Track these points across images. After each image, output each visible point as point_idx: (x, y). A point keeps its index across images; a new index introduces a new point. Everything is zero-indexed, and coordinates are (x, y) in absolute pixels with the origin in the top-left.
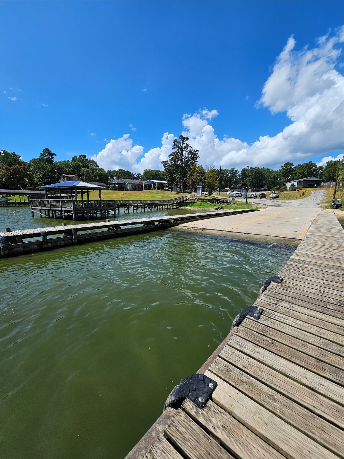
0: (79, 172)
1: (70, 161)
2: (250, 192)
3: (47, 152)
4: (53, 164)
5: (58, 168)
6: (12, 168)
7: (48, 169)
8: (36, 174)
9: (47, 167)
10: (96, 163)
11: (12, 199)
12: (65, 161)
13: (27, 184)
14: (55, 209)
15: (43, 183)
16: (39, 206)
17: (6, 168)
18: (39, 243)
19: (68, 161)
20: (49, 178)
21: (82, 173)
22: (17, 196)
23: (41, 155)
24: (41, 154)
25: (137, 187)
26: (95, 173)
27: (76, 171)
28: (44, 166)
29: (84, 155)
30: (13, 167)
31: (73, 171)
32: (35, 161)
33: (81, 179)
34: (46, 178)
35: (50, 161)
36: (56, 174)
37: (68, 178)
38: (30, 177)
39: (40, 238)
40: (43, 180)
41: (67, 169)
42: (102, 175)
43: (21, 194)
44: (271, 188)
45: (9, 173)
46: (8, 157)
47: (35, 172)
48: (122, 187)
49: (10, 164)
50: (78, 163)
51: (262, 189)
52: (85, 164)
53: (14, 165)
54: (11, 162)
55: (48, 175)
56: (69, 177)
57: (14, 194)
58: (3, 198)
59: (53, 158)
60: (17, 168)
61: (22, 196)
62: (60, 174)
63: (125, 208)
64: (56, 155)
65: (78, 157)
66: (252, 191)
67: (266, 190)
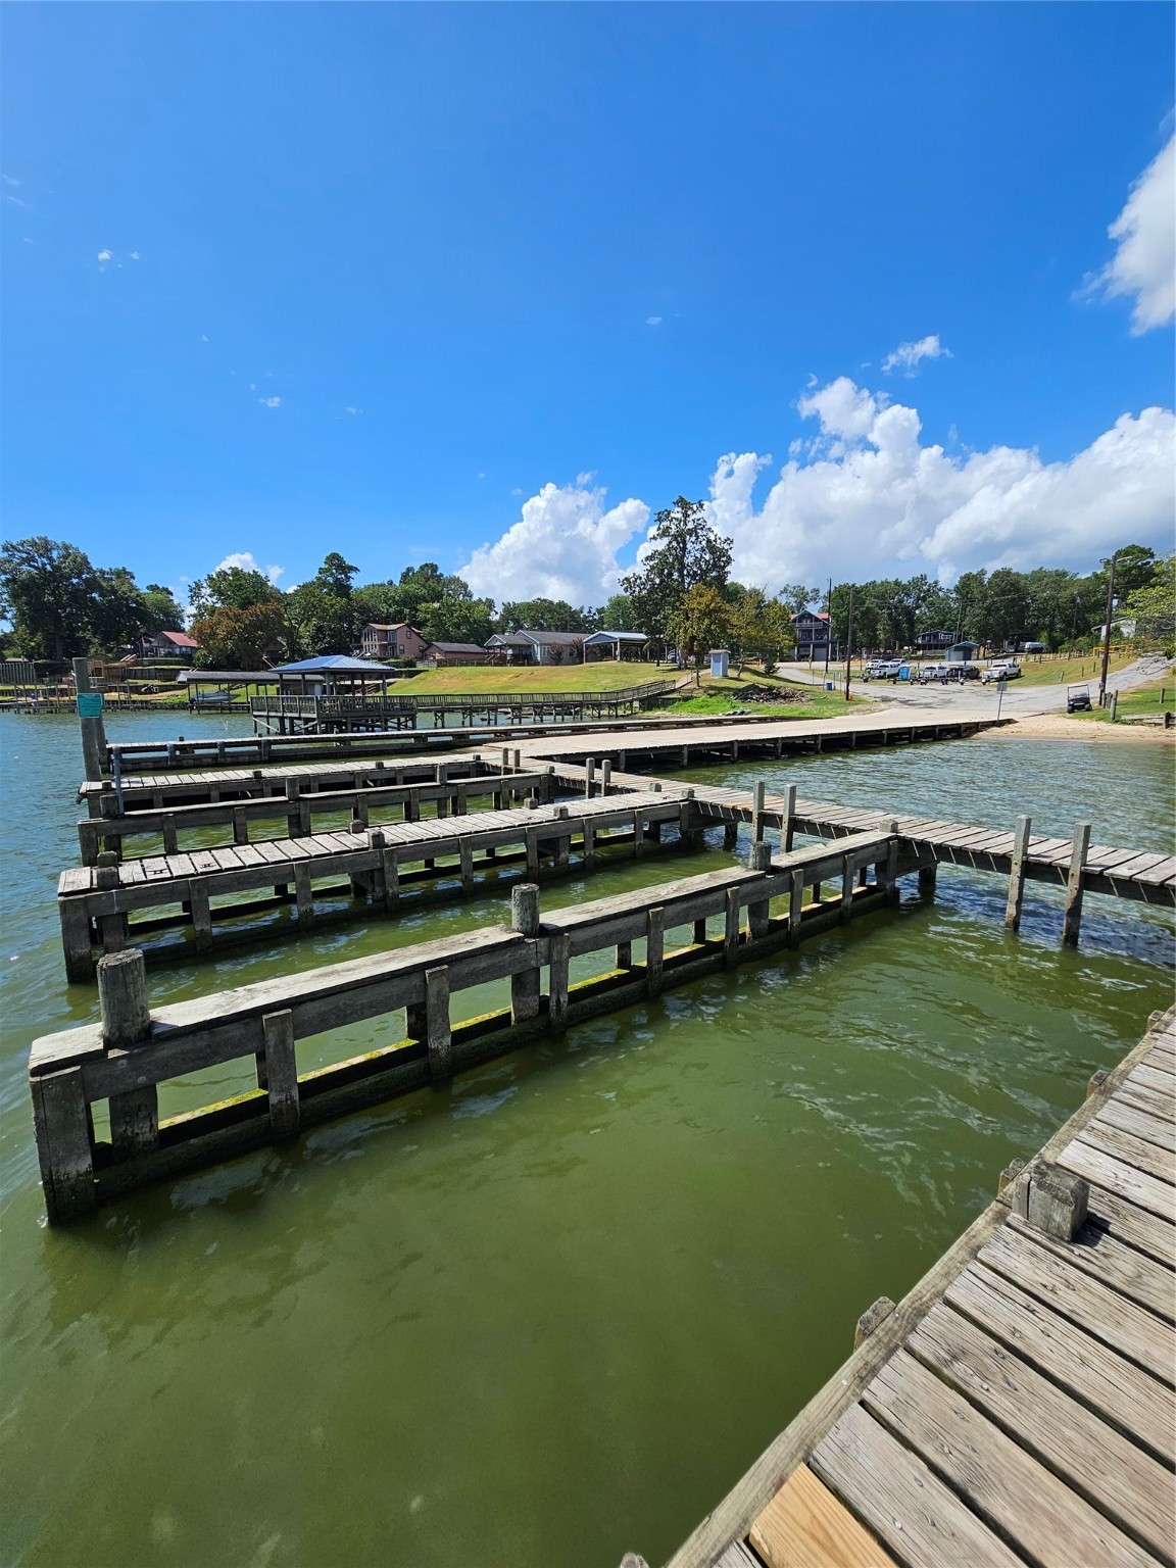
0: (414, 616)
1: (397, 583)
2: (978, 659)
3: (336, 563)
4: (347, 595)
5: (360, 607)
6: (248, 616)
7: (335, 612)
8: (306, 625)
9: (332, 606)
10: (465, 586)
11: (239, 695)
12: (382, 585)
13: (283, 653)
14: (289, 715)
15: (317, 651)
16: (264, 710)
17: (235, 615)
18: (215, 757)
19: (391, 583)
20: (332, 637)
21: (421, 616)
22: (252, 688)
23: (320, 573)
24: (321, 571)
25: (566, 655)
26: (457, 618)
27: (407, 611)
28: (326, 604)
29: (432, 565)
30: (252, 609)
31: (401, 612)
32: (305, 589)
33: (418, 634)
34: (324, 638)
35: (342, 589)
36: (354, 624)
37: (384, 634)
38: (291, 634)
39: (216, 751)
40: (316, 643)
41: (383, 608)
42: (474, 620)
43: (260, 682)
44: (1062, 643)
45: (240, 627)
46: (241, 585)
47: (302, 621)
48: (523, 657)
49: (245, 604)
50: (412, 587)
51: (1028, 645)
52: (433, 590)
53: (252, 604)
54: (247, 598)
55: (330, 629)
56: (386, 631)
57: (247, 682)
58: (220, 693)
59: (348, 578)
60: (261, 612)
61: (261, 688)
62: (365, 623)
63: (464, 714)
64: (356, 569)
65: (417, 569)
66: (987, 656)
67: (1042, 649)
